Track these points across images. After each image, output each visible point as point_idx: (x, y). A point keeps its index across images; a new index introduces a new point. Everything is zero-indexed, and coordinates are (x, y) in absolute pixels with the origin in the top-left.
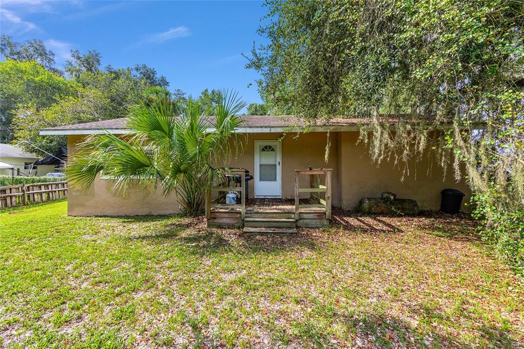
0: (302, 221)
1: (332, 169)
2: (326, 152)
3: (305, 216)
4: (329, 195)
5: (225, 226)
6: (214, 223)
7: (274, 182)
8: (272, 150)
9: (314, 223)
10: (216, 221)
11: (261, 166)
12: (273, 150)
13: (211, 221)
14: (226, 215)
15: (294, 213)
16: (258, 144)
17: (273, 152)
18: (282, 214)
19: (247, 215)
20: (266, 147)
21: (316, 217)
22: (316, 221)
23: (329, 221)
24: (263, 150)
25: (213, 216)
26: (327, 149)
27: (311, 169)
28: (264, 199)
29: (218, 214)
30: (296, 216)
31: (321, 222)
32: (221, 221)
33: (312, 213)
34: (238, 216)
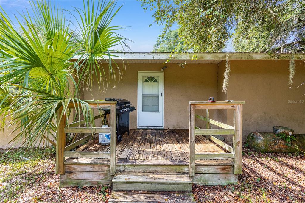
0: (199, 176)
1: (243, 102)
2: (225, 80)
3: (204, 170)
4: (239, 140)
5: (86, 183)
6: (70, 179)
7: (157, 113)
8: (154, 82)
9: (216, 179)
10: (73, 176)
11: (144, 96)
12: (156, 81)
13: (65, 176)
14: (88, 168)
15: (188, 166)
16: (142, 75)
17: (156, 83)
18: (170, 167)
19: (118, 168)
20: (149, 78)
21: (218, 171)
22: (218, 176)
23: (237, 176)
24: (146, 81)
25: (68, 169)
26: (226, 76)
27: (213, 101)
28: (147, 129)
29: (75, 167)
30: (191, 170)
31: (225, 179)
32: (80, 176)
33: (214, 165)
34: (106, 169)
